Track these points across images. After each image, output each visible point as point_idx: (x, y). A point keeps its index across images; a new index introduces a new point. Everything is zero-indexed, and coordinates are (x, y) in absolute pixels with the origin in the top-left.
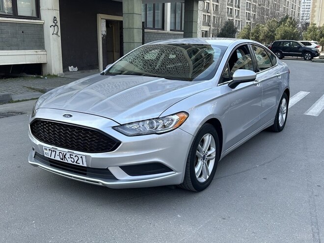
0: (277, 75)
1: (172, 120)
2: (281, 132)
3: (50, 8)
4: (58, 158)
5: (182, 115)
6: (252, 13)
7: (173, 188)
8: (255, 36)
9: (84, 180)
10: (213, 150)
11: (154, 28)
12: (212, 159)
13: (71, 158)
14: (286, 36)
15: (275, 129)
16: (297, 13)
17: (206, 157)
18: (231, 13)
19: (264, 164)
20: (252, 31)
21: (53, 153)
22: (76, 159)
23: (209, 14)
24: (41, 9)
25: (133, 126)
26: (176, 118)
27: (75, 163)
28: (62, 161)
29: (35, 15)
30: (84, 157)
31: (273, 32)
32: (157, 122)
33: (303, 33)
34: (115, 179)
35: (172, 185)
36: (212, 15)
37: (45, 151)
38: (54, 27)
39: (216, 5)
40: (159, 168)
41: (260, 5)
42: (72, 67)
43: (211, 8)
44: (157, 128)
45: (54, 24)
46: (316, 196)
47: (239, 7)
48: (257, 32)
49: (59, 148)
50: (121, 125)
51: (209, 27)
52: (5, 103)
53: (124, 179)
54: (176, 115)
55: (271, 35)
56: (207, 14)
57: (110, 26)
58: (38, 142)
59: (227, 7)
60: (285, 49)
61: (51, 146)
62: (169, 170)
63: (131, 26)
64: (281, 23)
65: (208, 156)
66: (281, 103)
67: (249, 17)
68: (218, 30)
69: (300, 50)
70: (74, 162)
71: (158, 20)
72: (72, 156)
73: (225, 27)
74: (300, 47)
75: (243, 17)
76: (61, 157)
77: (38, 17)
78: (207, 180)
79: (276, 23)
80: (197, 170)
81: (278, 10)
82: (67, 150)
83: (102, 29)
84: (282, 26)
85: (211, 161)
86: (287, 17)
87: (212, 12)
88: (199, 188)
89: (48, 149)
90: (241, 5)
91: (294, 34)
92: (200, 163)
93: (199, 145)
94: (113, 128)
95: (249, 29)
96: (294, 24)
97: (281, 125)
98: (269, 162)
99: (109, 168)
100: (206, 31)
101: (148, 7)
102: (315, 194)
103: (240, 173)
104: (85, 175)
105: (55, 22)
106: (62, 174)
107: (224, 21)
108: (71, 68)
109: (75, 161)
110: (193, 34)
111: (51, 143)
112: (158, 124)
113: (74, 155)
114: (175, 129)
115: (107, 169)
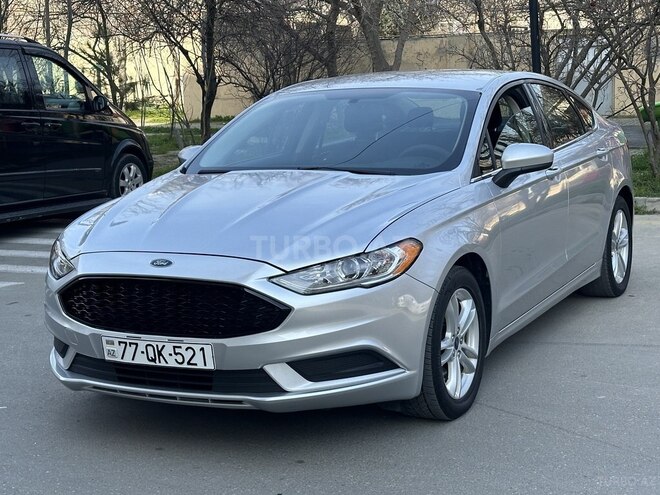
0: (599, 152)
1: (392, 258)
4: (141, 360)
5: (409, 246)
13: (176, 354)
21: (130, 350)
22: (188, 355)
26: (398, 252)
27: (185, 366)
28: (153, 364)
30: (208, 349)
32: (361, 262)
34: (280, 391)
37: (107, 347)
44: (361, 274)
49: (144, 336)
50: (287, 273)
54: (396, 247)
61: (123, 334)
62: (391, 365)
70: (182, 363)
72: (177, 350)
76: (151, 355)
82: (166, 338)
89: (116, 341)
94: (271, 279)
97: (619, 279)
99: (266, 368)
104: (208, 389)
106: (151, 395)
109: (186, 360)
112: (363, 267)
113: (184, 346)
114: (398, 276)
115: (262, 371)
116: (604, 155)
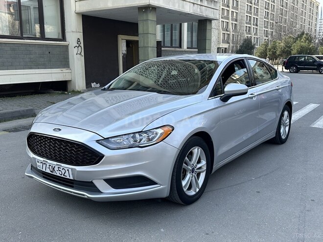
0: (277, 88)
1: (157, 134)
2: (284, 144)
3: (74, 30)
4: (48, 171)
5: (166, 129)
6: (269, 30)
7: (160, 201)
8: (272, 51)
9: (71, 192)
10: (204, 162)
11: (171, 46)
12: (203, 172)
13: (59, 171)
14: (302, 51)
15: (277, 141)
16: (313, 30)
17: (195, 170)
18: (249, 30)
19: (260, 177)
20: (270, 47)
21: (44, 166)
22: (63, 172)
23: (228, 33)
24: (66, 31)
25: (118, 140)
26: (160, 131)
28: (52, 173)
29: (61, 37)
30: (70, 170)
31: (290, 47)
32: (140, 135)
33: (319, 48)
34: (100, 192)
35: (158, 199)
36: (232, 33)
37: (38, 164)
38: (78, 47)
39: (235, 24)
40: (143, 181)
41: (277, 23)
42: (95, 83)
43: (230, 26)
44: (140, 142)
45: (78, 45)
46: (308, 211)
47: (257, 26)
48: (274, 47)
49: (48, 161)
50: (105, 139)
51: (229, 45)
52: (29, 117)
53: (108, 192)
54: (160, 129)
55: (287, 51)
56: (226, 32)
57: (131, 46)
58: (32, 155)
59: (245, 25)
60: (301, 63)
61: (42, 159)
62: (153, 183)
63: (146, 45)
64: (297, 39)
65: (197, 169)
66: (282, 115)
67: (267, 33)
68: (236, 47)
69: (316, 64)
70: (61, 175)
71: (176, 40)
72: (60, 169)
73: (243, 44)
74: (315, 61)
75: (261, 35)
76: (51, 170)
77: (64, 38)
78: (197, 193)
79: (292, 40)
80: (184, 183)
81: (295, 27)
82: (55, 163)
83: (122, 48)
84: (298, 42)
85: (201, 174)
86: (303, 33)
87: (231, 30)
88: (188, 201)
89: (40, 161)
90: (258, 23)
91: (310, 49)
92: (189, 176)
93: (186, 158)
94: (98, 141)
95: (267, 45)
96: (309, 39)
97: (283, 137)
98: (266, 175)
99: (94, 181)
100: (226, 48)
101: (165, 28)
102: (307, 209)
103: (234, 185)
104: (72, 187)
105: (79, 43)
107: (242, 38)
108: (93, 85)
109: (63, 174)
110: (207, 51)
111: (42, 156)
112: (141, 137)
113: (62, 168)
114: (159, 142)
115: (92, 182)
116: (280, 89)
